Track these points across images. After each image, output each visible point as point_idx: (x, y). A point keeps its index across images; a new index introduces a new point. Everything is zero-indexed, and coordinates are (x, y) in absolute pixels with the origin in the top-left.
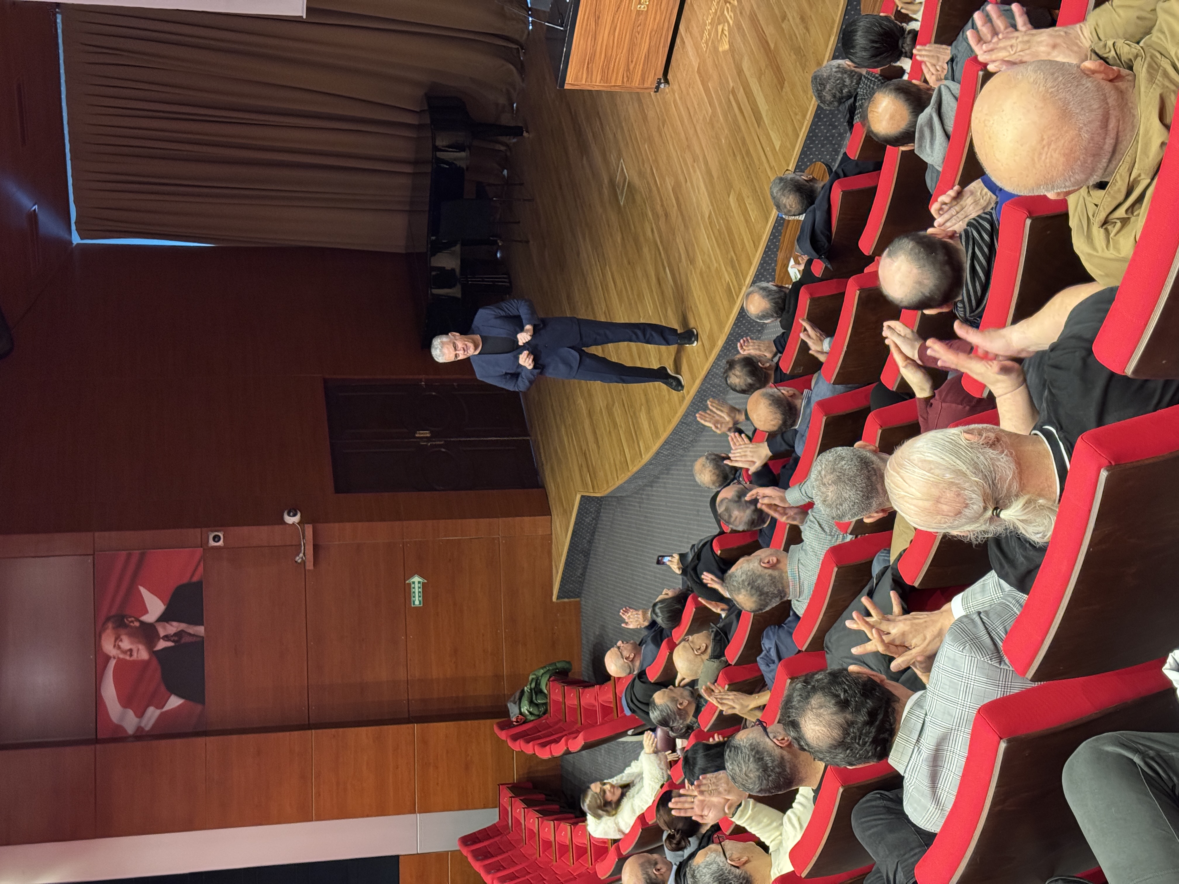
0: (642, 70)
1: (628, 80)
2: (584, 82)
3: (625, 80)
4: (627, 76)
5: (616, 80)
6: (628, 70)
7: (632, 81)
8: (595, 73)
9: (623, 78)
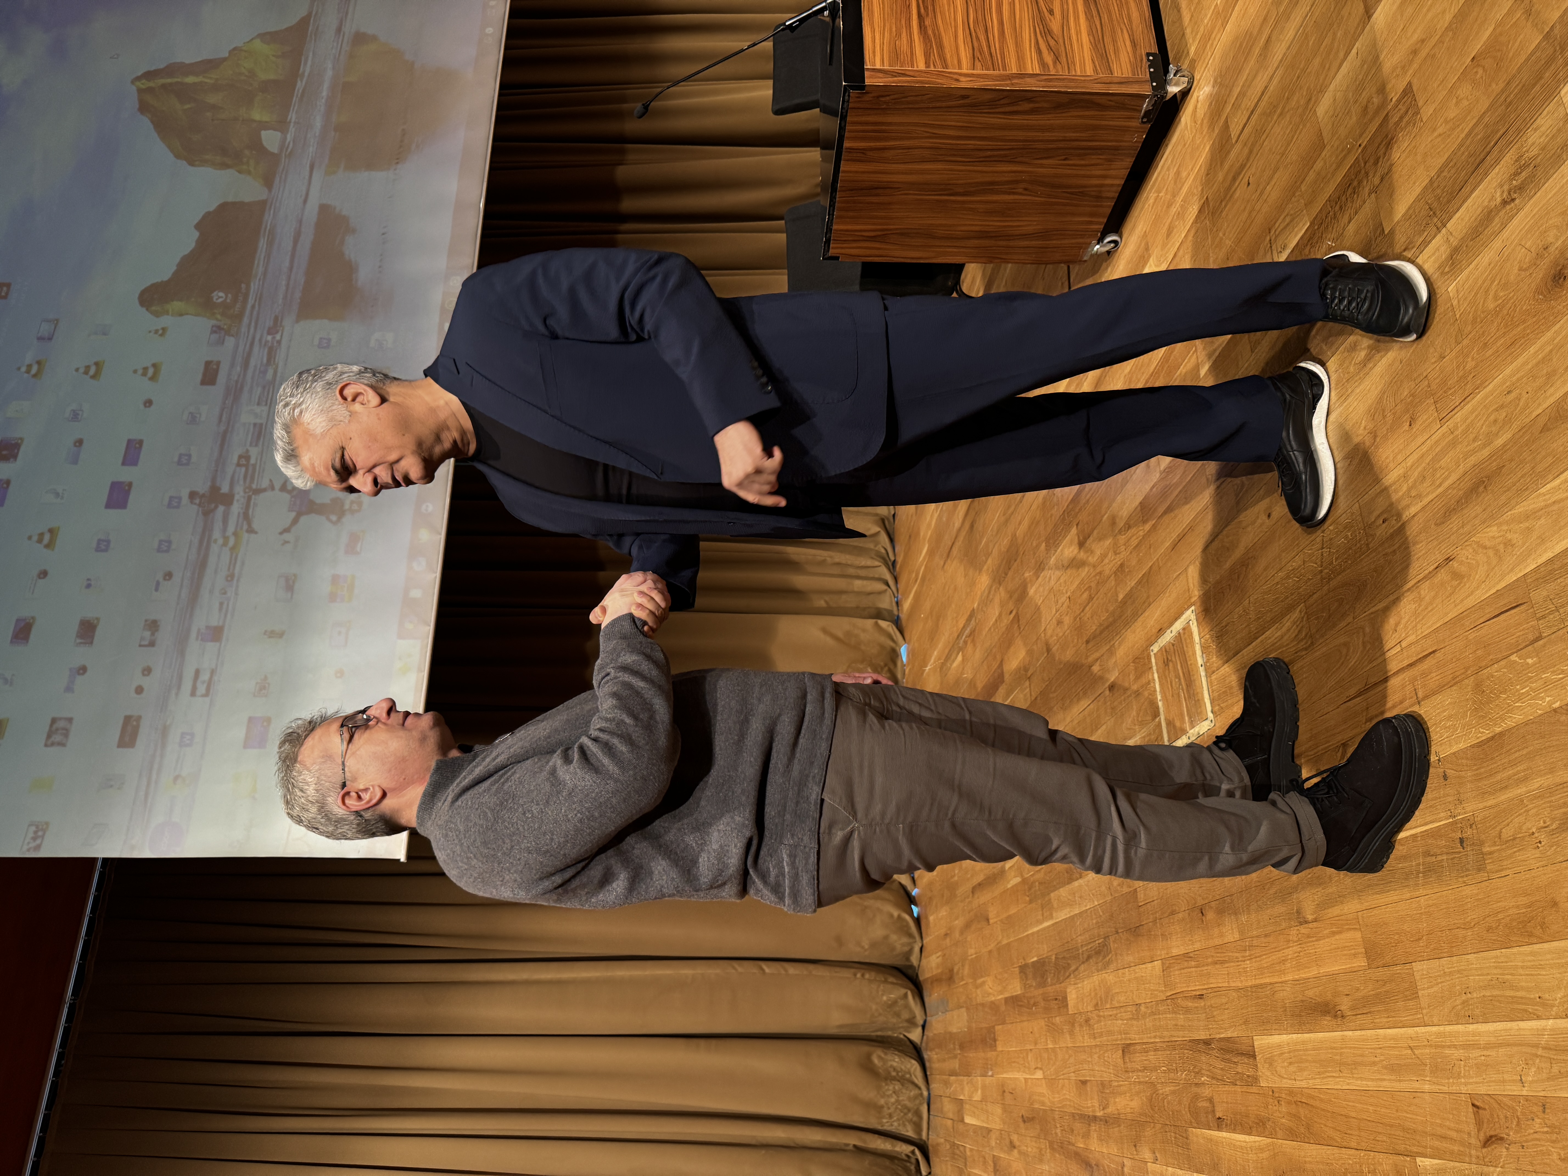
0: (1091, 31)
1: (1057, 59)
2: (922, 66)
3: (1049, 59)
4: (1050, 48)
5: (1020, 59)
6: (1047, 32)
7: (1070, 64)
8: (947, 41)
9: (1039, 52)
